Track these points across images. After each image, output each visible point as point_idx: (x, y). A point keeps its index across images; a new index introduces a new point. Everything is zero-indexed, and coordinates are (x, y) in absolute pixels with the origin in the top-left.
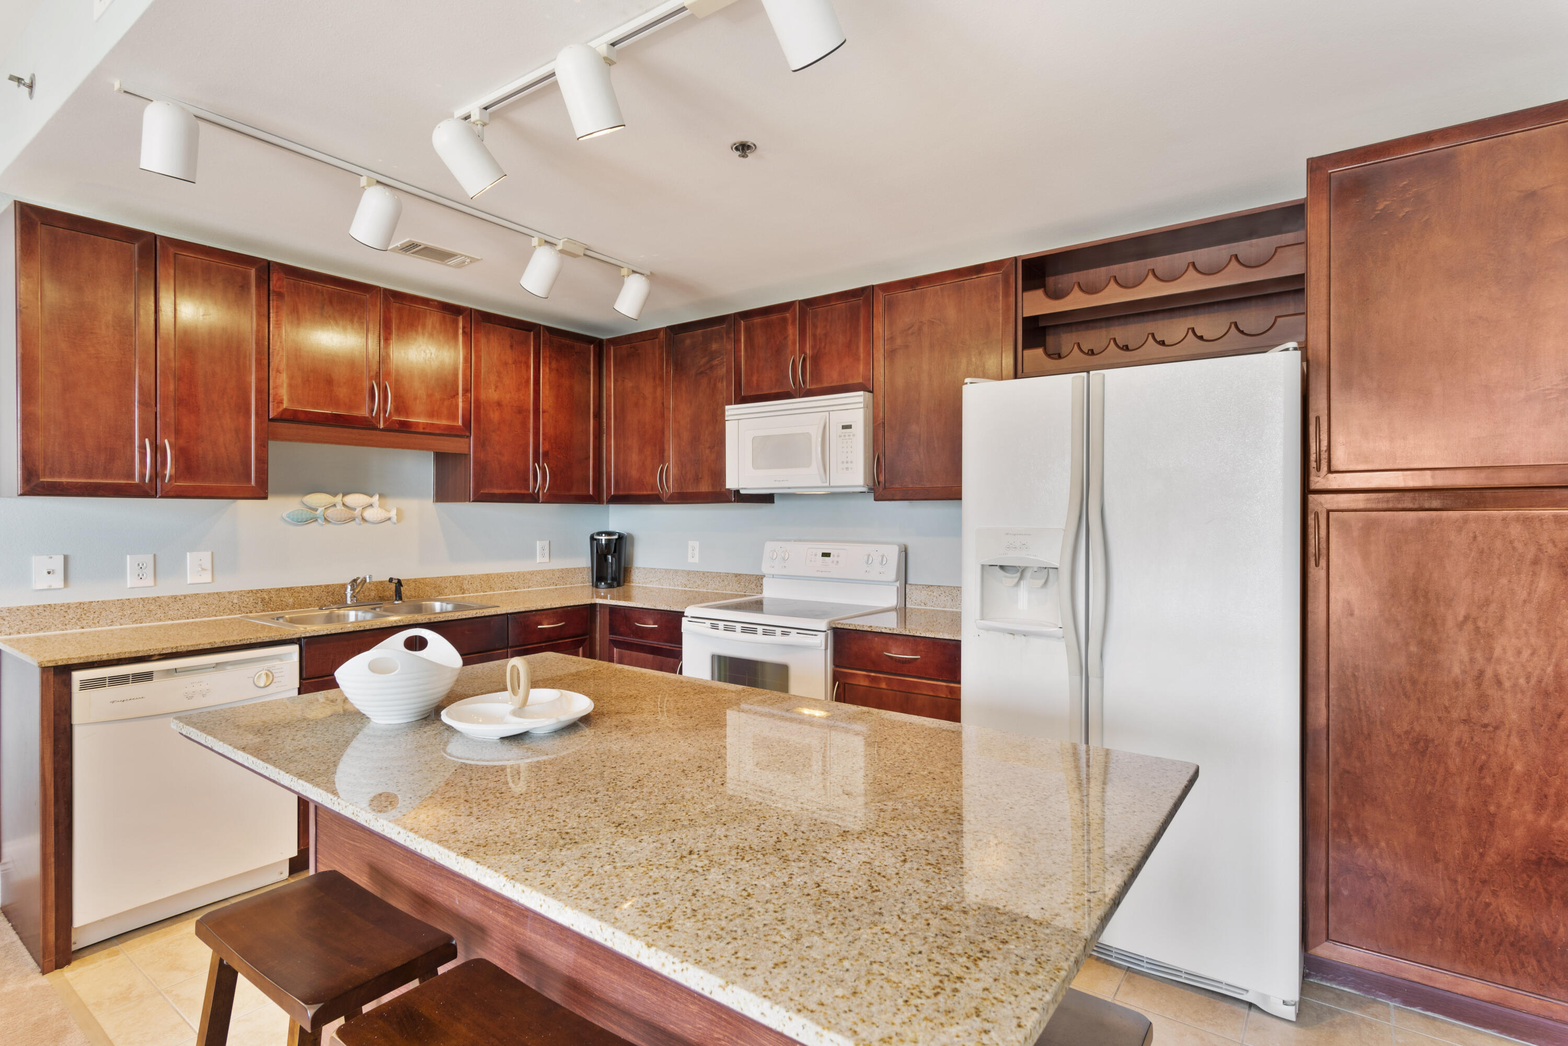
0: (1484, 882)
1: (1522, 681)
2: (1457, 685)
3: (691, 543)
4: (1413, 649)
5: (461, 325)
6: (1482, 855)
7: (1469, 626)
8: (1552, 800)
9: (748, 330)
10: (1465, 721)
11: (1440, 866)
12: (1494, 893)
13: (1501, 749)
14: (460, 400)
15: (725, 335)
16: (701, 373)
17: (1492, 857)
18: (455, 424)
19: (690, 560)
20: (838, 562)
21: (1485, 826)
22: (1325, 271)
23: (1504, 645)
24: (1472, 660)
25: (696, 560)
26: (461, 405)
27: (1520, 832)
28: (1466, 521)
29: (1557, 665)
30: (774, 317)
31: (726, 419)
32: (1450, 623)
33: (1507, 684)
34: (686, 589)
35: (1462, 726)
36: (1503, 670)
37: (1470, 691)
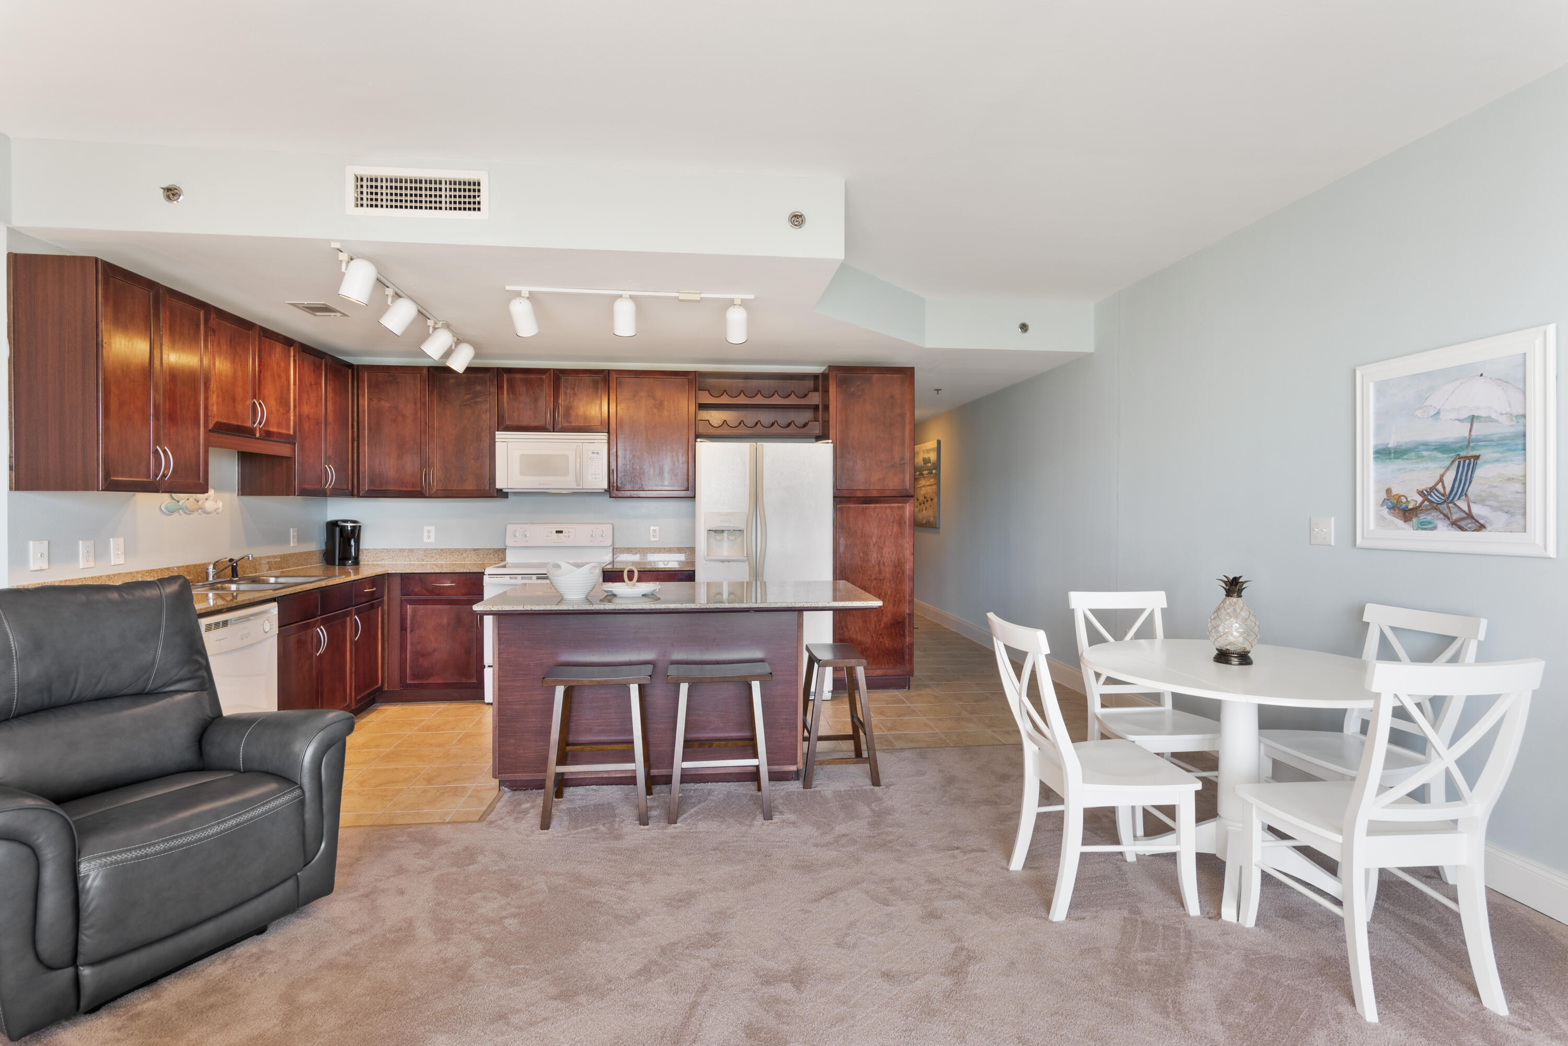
0: (880, 635)
1: (890, 563)
2: (874, 566)
3: (426, 528)
4: (861, 555)
5: (292, 354)
6: (880, 625)
7: (877, 545)
8: (897, 602)
9: (509, 381)
10: (875, 579)
11: (869, 632)
12: (883, 638)
13: (885, 587)
14: (292, 414)
15: (488, 381)
16: (465, 405)
17: (882, 625)
18: (288, 433)
19: (426, 540)
20: (569, 536)
21: (881, 615)
22: (835, 412)
23: (886, 550)
24: (877, 557)
25: (432, 540)
26: (292, 418)
27: (889, 615)
28: (875, 508)
29: (898, 556)
30: (533, 376)
31: (496, 440)
32: (872, 545)
33: (886, 565)
34: (423, 563)
35: (875, 581)
36: (885, 559)
37: (877, 568)
